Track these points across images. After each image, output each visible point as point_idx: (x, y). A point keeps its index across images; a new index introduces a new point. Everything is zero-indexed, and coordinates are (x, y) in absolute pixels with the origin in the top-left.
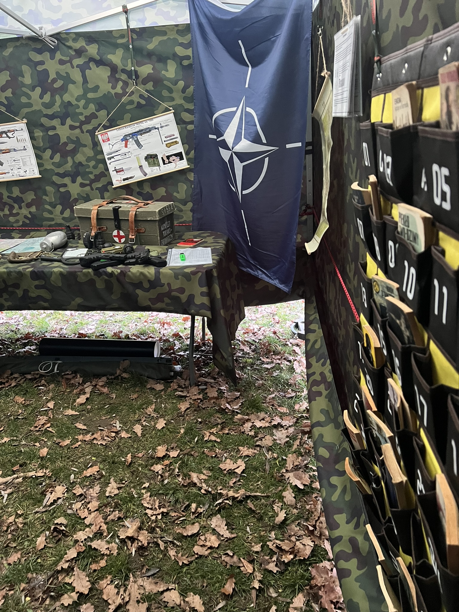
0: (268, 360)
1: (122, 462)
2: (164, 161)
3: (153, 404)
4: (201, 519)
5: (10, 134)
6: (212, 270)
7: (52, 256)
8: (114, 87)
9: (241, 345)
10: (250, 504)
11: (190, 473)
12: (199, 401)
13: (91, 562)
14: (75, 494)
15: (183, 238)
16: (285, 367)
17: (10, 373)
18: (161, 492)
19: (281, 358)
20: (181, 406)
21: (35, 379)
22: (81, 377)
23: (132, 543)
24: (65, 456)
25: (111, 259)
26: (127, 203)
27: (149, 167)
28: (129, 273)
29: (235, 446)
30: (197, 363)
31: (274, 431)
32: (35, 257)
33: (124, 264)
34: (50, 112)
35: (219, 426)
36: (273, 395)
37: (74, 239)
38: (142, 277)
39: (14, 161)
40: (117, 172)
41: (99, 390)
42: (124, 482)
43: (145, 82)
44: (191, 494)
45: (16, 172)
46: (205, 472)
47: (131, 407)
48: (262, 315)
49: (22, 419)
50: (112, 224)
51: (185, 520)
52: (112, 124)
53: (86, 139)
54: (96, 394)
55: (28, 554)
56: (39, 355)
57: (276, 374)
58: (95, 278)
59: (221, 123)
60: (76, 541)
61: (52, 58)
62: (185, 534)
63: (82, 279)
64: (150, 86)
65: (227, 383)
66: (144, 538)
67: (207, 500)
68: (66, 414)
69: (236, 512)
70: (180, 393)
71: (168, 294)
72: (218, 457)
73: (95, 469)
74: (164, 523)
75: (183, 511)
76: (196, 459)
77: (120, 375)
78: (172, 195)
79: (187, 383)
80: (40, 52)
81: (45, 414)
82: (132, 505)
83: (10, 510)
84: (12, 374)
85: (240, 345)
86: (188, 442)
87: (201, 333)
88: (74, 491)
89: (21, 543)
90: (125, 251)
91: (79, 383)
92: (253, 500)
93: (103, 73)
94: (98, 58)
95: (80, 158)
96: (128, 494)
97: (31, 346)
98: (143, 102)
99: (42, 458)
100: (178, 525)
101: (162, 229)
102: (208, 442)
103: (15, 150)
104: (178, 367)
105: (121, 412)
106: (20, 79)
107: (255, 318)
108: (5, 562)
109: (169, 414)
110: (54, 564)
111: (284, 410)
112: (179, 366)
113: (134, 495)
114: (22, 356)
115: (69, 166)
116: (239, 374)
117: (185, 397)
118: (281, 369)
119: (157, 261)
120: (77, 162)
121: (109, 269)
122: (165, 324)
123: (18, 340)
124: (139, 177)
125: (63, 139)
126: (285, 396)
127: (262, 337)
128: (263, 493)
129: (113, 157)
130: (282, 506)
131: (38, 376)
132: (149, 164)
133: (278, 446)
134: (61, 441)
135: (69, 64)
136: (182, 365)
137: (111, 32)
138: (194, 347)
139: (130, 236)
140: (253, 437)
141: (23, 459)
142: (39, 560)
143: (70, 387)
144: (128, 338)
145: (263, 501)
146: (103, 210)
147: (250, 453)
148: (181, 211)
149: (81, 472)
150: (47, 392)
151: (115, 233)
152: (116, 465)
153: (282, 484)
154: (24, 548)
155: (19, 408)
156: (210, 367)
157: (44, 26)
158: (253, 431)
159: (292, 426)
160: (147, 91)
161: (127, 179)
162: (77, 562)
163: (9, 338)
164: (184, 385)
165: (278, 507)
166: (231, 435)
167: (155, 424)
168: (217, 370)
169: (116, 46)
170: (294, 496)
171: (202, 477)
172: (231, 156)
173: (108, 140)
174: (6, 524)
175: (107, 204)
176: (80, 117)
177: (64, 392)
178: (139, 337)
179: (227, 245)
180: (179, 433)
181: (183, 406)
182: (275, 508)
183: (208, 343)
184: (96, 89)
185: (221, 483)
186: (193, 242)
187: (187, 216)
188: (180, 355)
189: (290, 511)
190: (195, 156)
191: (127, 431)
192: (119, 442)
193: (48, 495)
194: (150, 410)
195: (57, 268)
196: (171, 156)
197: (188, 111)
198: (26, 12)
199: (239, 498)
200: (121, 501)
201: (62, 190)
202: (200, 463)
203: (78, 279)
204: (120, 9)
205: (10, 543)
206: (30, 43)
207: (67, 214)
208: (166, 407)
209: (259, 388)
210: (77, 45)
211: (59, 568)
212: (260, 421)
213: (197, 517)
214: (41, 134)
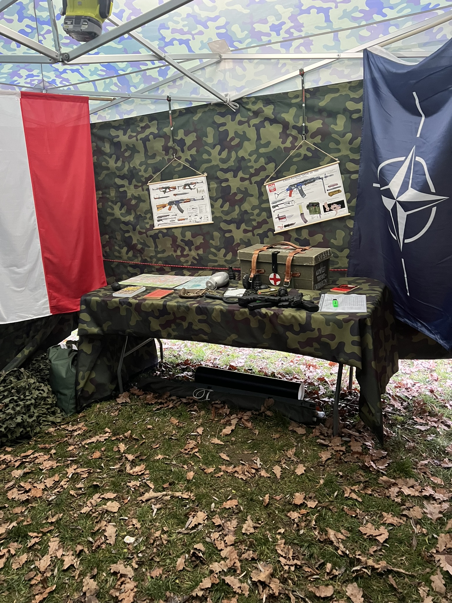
0: (421, 421)
1: (259, 501)
2: (325, 209)
3: (293, 447)
4: (335, 582)
5: (192, 186)
6: (366, 319)
7: (215, 294)
8: (283, 143)
9: (392, 400)
10: (391, 580)
11: (327, 529)
12: (341, 453)
13: (223, 597)
14: (214, 523)
15: (337, 283)
16: (442, 432)
17: (169, 395)
18: (295, 541)
19: (438, 420)
20: (322, 455)
21: (189, 403)
22: (228, 408)
23: (264, 588)
24: (209, 484)
25: (267, 300)
26: (285, 248)
27: (310, 214)
28: (282, 316)
29: (379, 510)
30: (342, 413)
31: (425, 503)
32: (201, 294)
33: (277, 306)
34: (225, 166)
35: (362, 485)
36: (426, 462)
37: (234, 279)
38: (293, 320)
39: (193, 209)
40: (279, 219)
41: (243, 424)
42: (260, 522)
43: (313, 136)
44: (326, 552)
45: (193, 218)
46: (343, 531)
47: (272, 446)
48: (418, 369)
49: (175, 439)
50: (270, 267)
51: (319, 579)
52: (279, 175)
53: (254, 190)
54: (240, 427)
55: (168, 572)
56: (194, 382)
57: (431, 438)
58: (250, 317)
59: (386, 173)
60: (212, 572)
61: (233, 120)
62: (318, 595)
63: (239, 317)
64: (318, 139)
65: (373, 439)
66: (275, 586)
67: (344, 563)
68: (213, 442)
69: (375, 585)
70: (322, 441)
71: (318, 340)
72: (358, 518)
73: (234, 502)
74: (297, 576)
75: (317, 568)
76: (334, 515)
77: (264, 412)
78: (329, 241)
79: (330, 431)
80: (223, 115)
81: (194, 438)
82: (266, 549)
83: (157, 524)
84: (170, 396)
85: (390, 399)
86: (328, 495)
87: (348, 381)
88: (213, 520)
89: (164, 559)
90: (279, 294)
91: (226, 414)
92: (395, 576)
93: (275, 130)
94: (273, 117)
95: (246, 206)
96: (263, 536)
97: (188, 372)
98: (310, 154)
99: (189, 481)
100: (311, 582)
101: (317, 274)
102: (349, 499)
103: (194, 200)
104: (321, 414)
105: (262, 449)
106: (204, 139)
107: (409, 372)
108: (148, 574)
109: (309, 461)
110: (190, 588)
111: (438, 481)
112: (322, 412)
113: (268, 539)
114: (181, 381)
115: (235, 214)
116: (387, 431)
117: (327, 446)
118: (437, 434)
119: (310, 306)
120: (243, 210)
121: (264, 310)
122: (311, 367)
123: (178, 365)
124: (299, 223)
125: (234, 190)
126: (440, 465)
127: (416, 394)
128: (407, 571)
129: (277, 206)
130: (429, 591)
131: (191, 401)
132: (310, 212)
133: (428, 520)
134: (206, 468)
135: (247, 124)
136: (325, 412)
137: (287, 93)
138: (340, 395)
139: (286, 280)
140: (399, 505)
141: (172, 478)
142: (177, 581)
143: (218, 416)
144: (274, 376)
145: (406, 579)
146: (263, 255)
147: (395, 522)
148: (337, 257)
149: (221, 503)
150: (198, 418)
151: (272, 276)
152: (254, 503)
153: (430, 565)
154: (165, 565)
155: (173, 429)
156: (355, 419)
157: (229, 93)
158: (400, 498)
159: (447, 501)
160: (314, 144)
161: (288, 225)
162: (211, 593)
163: (172, 362)
164: (327, 433)
165: (424, 591)
166: (375, 497)
167: (295, 468)
168: (362, 423)
169: (290, 105)
170: (444, 583)
171: (340, 536)
172: (395, 205)
173: (275, 190)
174: (153, 538)
175: (267, 248)
176: (251, 170)
177: (213, 420)
178: (284, 376)
179: (383, 293)
180: (319, 483)
181: (325, 456)
182: (421, 592)
183: (355, 392)
184: (268, 144)
185: (360, 548)
186: (347, 288)
187: (343, 262)
188: (324, 401)
189: (438, 599)
190: (357, 204)
191: (267, 471)
192: (259, 480)
193: (191, 518)
194: (291, 453)
195: (219, 305)
196: (333, 204)
197: (353, 161)
198: (215, 82)
199: (380, 570)
200: (256, 541)
201: (227, 235)
202: (338, 521)
203: (236, 318)
204: (298, 73)
205: (154, 557)
206: (216, 108)
207: (229, 256)
208: (306, 453)
209: (409, 450)
210: (255, 108)
211: (194, 594)
212: (409, 488)
213: (331, 579)
214: (216, 186)
